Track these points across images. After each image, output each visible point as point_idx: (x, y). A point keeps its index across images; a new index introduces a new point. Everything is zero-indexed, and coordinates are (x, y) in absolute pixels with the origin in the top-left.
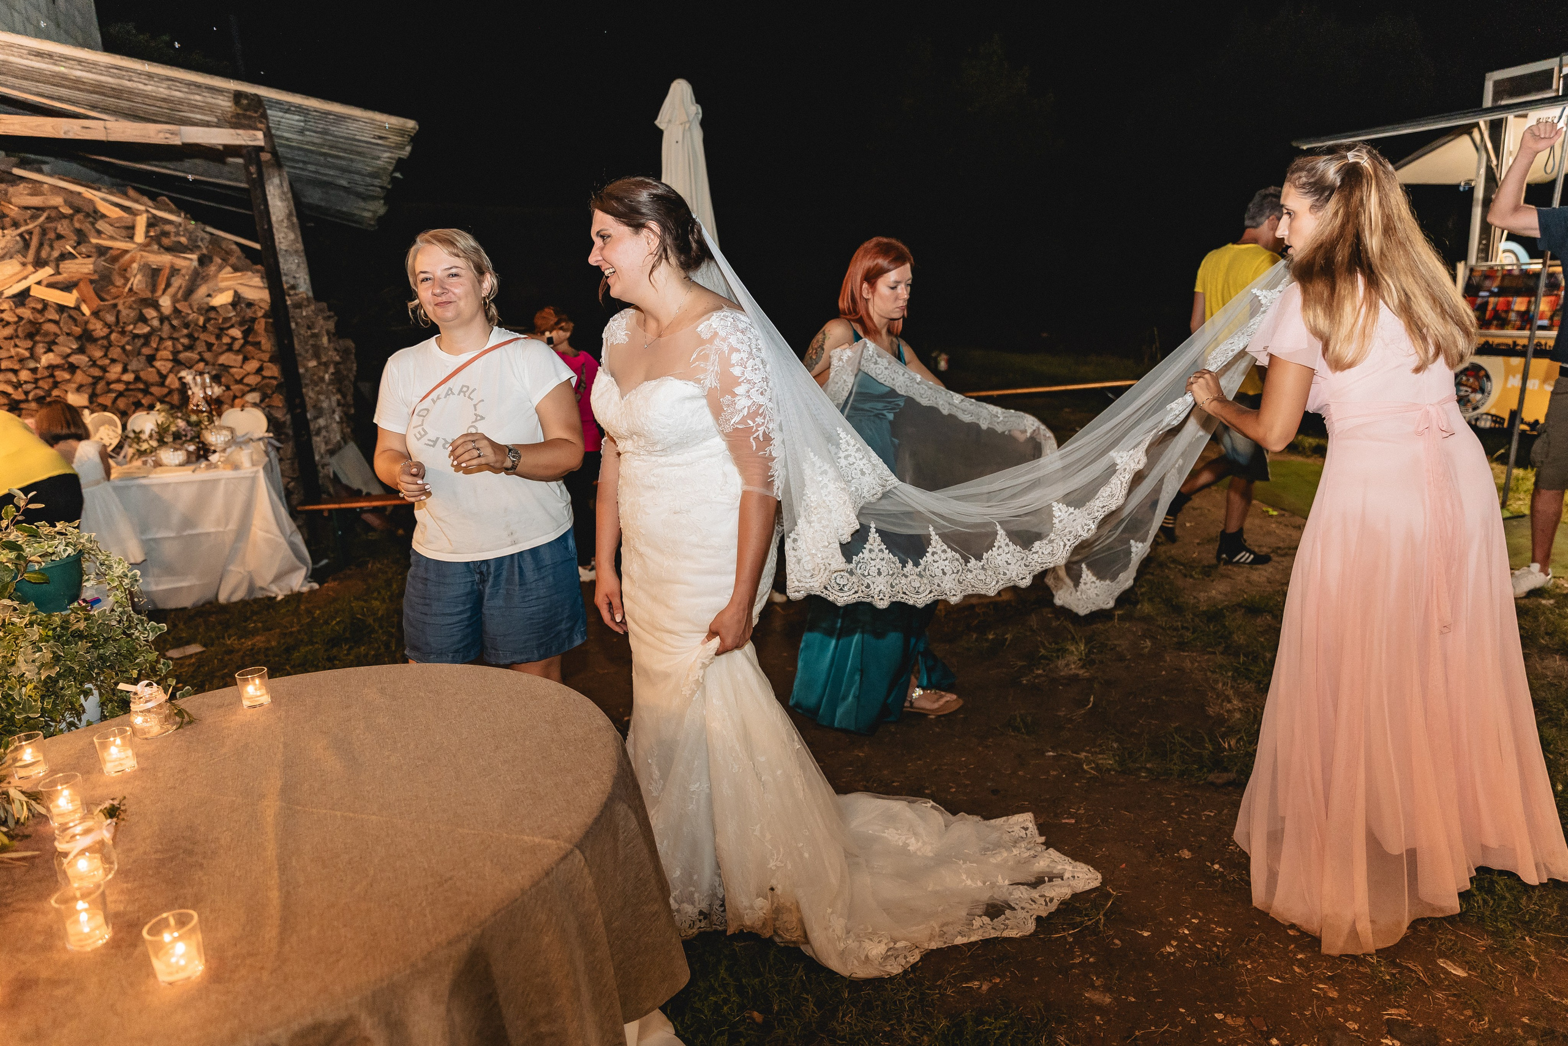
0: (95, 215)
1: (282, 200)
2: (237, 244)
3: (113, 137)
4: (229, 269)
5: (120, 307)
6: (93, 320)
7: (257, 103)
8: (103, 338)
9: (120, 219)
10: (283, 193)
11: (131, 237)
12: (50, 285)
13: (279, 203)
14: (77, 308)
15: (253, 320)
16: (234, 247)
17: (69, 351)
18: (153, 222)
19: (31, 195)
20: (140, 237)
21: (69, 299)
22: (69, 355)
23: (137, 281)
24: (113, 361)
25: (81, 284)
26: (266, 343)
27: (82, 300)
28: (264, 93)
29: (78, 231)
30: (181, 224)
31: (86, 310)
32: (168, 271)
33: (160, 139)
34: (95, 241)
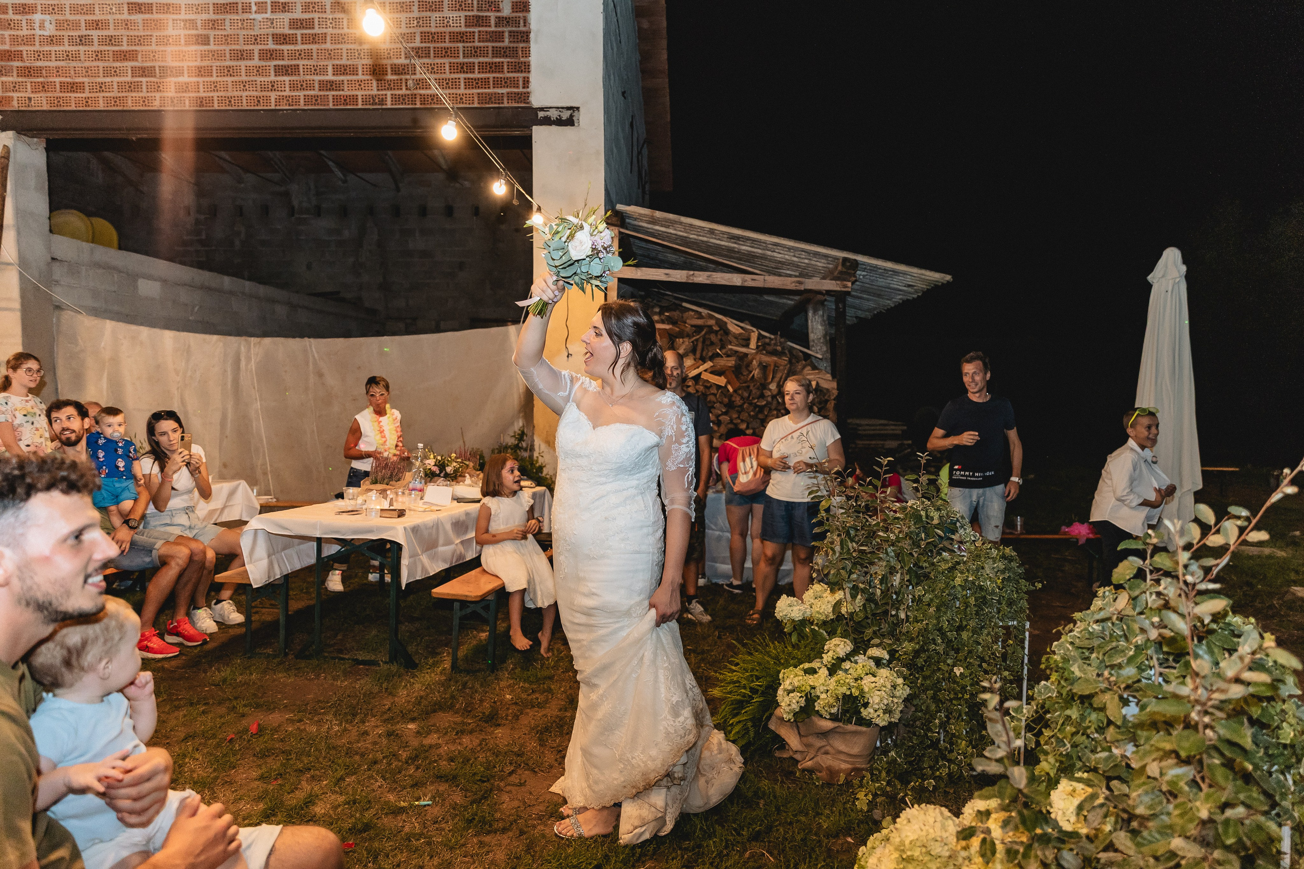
0: (727, 332)
1: (822, 325)
2: (801, 351)
3: (767, 285)
4: (809, 368)
5: (751, 388)
6: (735, 395)
7: (855, 265)
8: (739, 406)
9: (740, 334)
10: (824, 321)
11: (747, 346)
12: (712, 373)
13: (820, 327)
14: (726, 386)
15: (827, 401)
16: (801, 354)
17: (720, 412)
18: (760, 337)
19: (698, 318)
20: (753, 344)
21: (721, 381)
22: (719, 415)
23: (756, 372)
24: (742, 421)
25: (727, 373)
27: (728, 382)
28: (860, 258)
29: (721, 340)
30: (776, 339)
31: (731, 390)
32: (772, 367)
33: (792, 287)
34: (730, 347)
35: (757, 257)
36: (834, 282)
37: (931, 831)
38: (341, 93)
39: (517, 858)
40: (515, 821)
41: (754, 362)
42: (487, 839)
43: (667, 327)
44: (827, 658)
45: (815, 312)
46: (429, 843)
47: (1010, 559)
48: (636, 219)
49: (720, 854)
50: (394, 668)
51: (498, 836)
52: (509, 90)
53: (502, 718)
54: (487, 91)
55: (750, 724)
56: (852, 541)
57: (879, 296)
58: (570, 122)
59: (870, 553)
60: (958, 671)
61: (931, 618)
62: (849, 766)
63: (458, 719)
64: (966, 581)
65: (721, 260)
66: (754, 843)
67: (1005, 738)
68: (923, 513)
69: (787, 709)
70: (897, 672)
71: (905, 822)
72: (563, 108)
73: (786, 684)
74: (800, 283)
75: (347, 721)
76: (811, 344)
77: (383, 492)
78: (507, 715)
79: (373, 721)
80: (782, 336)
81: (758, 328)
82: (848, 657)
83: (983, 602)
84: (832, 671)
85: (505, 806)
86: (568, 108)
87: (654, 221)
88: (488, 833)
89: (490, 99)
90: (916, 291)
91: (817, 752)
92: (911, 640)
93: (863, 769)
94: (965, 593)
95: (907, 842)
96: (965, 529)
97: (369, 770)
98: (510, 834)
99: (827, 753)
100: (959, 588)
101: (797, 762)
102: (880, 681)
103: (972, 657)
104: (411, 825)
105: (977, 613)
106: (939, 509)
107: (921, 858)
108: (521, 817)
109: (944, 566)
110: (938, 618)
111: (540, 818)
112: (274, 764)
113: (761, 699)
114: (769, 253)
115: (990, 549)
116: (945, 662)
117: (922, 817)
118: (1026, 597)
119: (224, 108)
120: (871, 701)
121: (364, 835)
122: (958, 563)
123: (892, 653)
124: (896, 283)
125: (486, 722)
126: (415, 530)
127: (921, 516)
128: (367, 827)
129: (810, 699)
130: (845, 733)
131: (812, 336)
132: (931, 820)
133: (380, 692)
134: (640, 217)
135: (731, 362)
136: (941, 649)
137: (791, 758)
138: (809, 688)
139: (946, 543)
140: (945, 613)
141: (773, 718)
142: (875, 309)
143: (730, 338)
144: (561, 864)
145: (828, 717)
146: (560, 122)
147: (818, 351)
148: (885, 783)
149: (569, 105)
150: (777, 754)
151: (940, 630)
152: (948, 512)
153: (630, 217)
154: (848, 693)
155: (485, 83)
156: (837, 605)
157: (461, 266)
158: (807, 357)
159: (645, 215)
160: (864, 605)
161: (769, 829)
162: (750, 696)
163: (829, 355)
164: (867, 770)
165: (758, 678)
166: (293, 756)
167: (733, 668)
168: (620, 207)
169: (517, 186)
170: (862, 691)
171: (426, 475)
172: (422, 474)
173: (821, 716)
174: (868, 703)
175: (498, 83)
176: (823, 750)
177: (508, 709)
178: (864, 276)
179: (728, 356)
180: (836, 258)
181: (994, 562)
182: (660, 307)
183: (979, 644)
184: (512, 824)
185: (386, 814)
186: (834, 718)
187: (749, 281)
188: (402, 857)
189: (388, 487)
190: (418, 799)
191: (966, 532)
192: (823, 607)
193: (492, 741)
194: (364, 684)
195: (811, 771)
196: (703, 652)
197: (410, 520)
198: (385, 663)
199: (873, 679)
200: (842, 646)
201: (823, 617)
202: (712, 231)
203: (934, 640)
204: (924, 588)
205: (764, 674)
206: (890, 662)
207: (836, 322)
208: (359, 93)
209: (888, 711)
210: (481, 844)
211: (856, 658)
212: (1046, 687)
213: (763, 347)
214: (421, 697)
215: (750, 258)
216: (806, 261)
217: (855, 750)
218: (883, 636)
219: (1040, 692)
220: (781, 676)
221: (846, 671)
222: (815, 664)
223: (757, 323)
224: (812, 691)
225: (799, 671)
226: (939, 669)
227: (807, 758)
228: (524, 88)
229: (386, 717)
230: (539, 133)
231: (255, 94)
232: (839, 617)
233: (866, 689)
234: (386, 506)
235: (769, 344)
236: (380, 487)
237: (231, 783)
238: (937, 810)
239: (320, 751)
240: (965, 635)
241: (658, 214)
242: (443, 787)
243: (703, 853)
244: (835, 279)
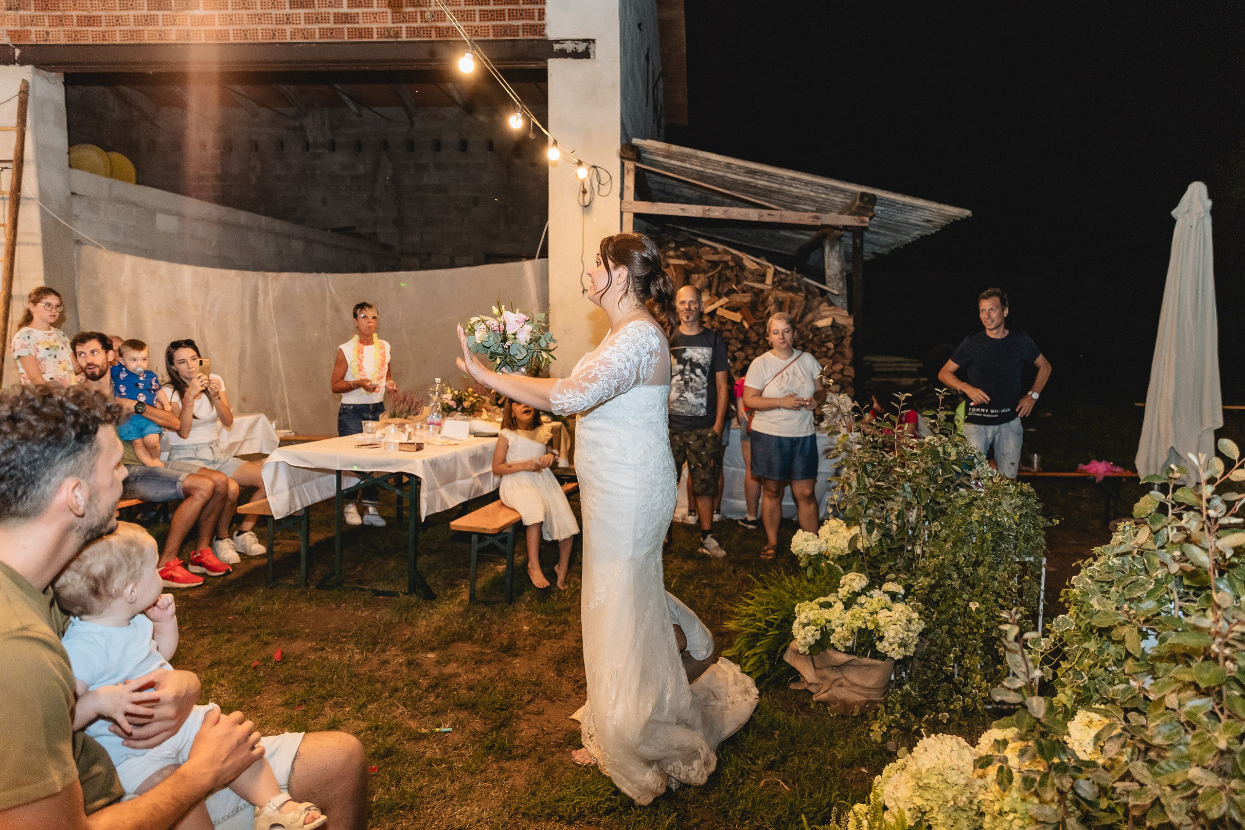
0: (742, 268)
1: (838, 260)
2: (817, 287)
3: (784, 220)
4: (825, 304)
6: (751, 331)
8: (755, 343)
9: (756, 270)
10: (840, 256)
11: (763, 281)
12: (728, 309)
13: (836, 263)
14: (741, 323)
15: (843, 338)
16: (817, 290)
17: (735, 349)
18: (776, 273)
19: (713, 254)
20: (769, 280)
21: (737, 317)
22: (735, 352)
25: (743, 309)
26: (848, 353)
27: (744, 318)
28: (878, 193)
29: (737, 276)
30: (792, 275)
31: (746, 325)
32: (788, 303)
33: (809, 222)
34: (746, 283)
35: (774, 192)
36: (851, 217)
37: (948, 759)
38: (356, 26)
39: (536, 783)
40: (534, 748)
41: (770, 298)
42: (507, 765)
43: (682, 262)
44: (843, 592)
45: (832, 247)
46: (450, 769)
47: (1028, 496)
48: (651, 153)
49: (735, 782)
50: (413, 599)
51: (518, 762)
52: (524, 22)
53: (520, 649)
54: (502, 23)
55: (765, 657)
56: (869, 476)
57: (896, 231)
58: (586, 55)
59: (886, 488)
60: (973, 606)
61: (947, 553)
62: (863, 698)
63: (477, 649)
64: (983, 516)
65: (737, 195)
66: (769, 772)
67: (1024, 669)
68: (940, 449)
69: (803, 642)
70: (912, 607)
71: (922, 751)
72: (578, 40)
73: (802, 618)
74: (817, 218)
75: (368, 650)
76: (828, 280)
77: (401, 426)
78: (525, 646)
79: (393, 651)
80: (798, 272)
81: (774, 263)
82: (863, 591)
83: (1000, 537)
84: (848, 605)
85: (524, 733)
86: (584, 41)
87: (670, 155)
88: (508, 759)
89: (505, 31)
90: (935, 227)
91: (832, 684)
92: (927, 575)
93: (877, 702)
94: (981, 529)
95: (924, 770)
96: (982, 466)
97: (390, 697)
98: (530, 761)
99: (841, 686)
100: (976, 524)
101: (812, 694)
102: (895, 615)
103: (988, 593)
104: (433, 751)
105: (994, 549)
106: (956, 446)
107: (938, 786)
108: (539, 745)
109: (961, 502)
110: (954, 554)
111: (558, 745)
112: (299, 690)
113: (777, 632)
114: (786, 188)
115: (1008, 485)
116: (960, 597)
117: (938, 746)
118: (1044, 533)
119: (240, 41)
120: (886, 635)
121: (387, 760)
122: (975, 499)
123: (908, 588)
124: (915, 218)
125: (504, 652)
126: (434, 463)
127: (938, 452)
128: (389, 752)
129: (826, 633)
130: (860, 666)
131: (828, 272)
132: (948, 749)
133: (400, 622)
134: (656, 152)
135: (747, 298)
136: (957, 584)
137: (806, 690)
138: (824, 622)
139: (964, 480)
140: (962, 549)
141: (789, 652)
142: (892, 244)
143: (746, 274)
144: (579, 790)
145: (843, 650)
146: (575, 55)
147: (835, 286)
148: (899, 716)
149: (585, 37)
150: (792, 686)
151: (956, 565)
152: (966, 448)
153: (645, 152)
154: (864, 627)
155: (500, 15)
156: (854, 539)
157: (476, 201)
158: (823, 293)
159: (661, 150)
160: (880, 540)
161: (784, 759)
162: (765, 630)
163: (845, 292)
164: (881, 703)
165: (773, 611)
166: (316, 683)
167: (749, 601)
168: (636, 141)
169: (534, 120)
170: (877, 625)
171: (443, 409)
172: (439, 408)
173: (836, 649)
174: (883, 637)
175: (512, 15)
176: (837, 683)
177: (525, 640)
178: (882, 211)
179: (744, 292)
180: (854, 193)
181: (1012, 498)
182: (676, 242)
183: (996, 579)
184: (530, 751)
185: (408, 740)
186: (849, 651)
187: (765, 216)
188: (424, 781)
189: (406, 421)
190: (439, 726)
191: (984, 469)
192: (839, 542)
193: (510, 671)
194: (384, 614)
195: (825, 703)
196: (718, 586)
197: (428, 454)
198: (405, 594)
199: (889, 613)
200: (857, 580)
201: (839, 552)
202: (728, 166)
203: (950, 575)
204: (940, 524)
205: (779, 607)
206: (905, 597)
207: (853, 257)
208: (374, 26)
209: (903, 644)
210: (501, 770)
211: (872, 592)
212: (1064, 620)
213: (779, 283)
214: (440, 628)
215: (767, 193)
216: (824, 196)
217: (871, 683)
218: (899, 571)
219: (1058, 625)
220: (796, 609)
221: (861, 605)
222: (831, 598)
223: (773, 258)
224: (828, 625)
225: (814, 605)
226: (955, 604)
227: (822, 691)
228: (539, 20)
229: (406, 646)
230: (555, 67)
231: (271, 27)
232: (855, 552)
233: (882, 623)
234: (404, 439)
235: (785, 280)
236: (398, 420)
237: (256, 709)
238: (954, 739)
239: (342, 678)
240: (981, 571)
241: (674, 148)
242: (463, 715)
243: (719, 781)
244: (852, 214)
